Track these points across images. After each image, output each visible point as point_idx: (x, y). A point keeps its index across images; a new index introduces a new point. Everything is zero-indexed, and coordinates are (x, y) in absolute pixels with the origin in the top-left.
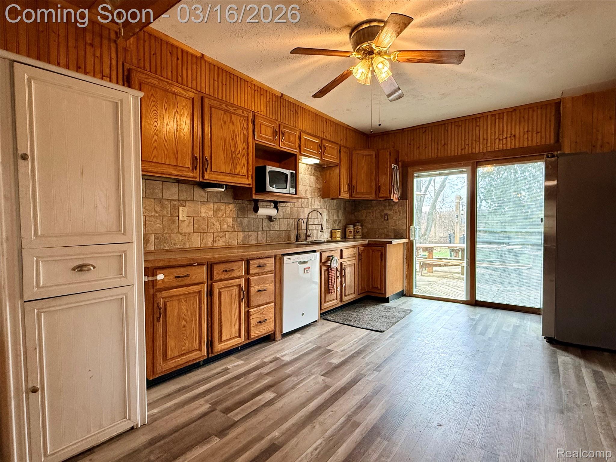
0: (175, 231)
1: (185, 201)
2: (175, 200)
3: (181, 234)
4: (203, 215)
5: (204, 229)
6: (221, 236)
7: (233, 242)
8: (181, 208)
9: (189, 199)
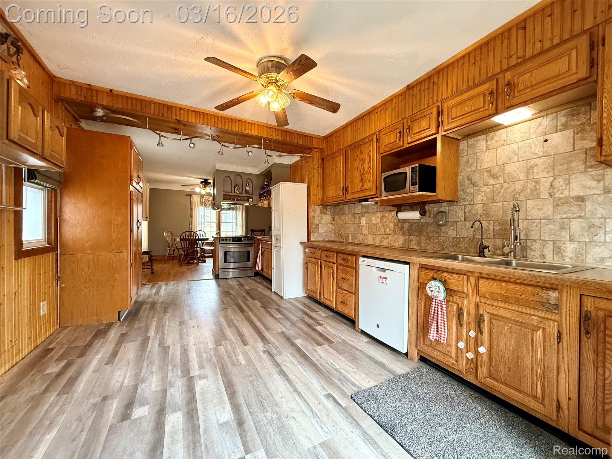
0: (360, 233)
1: (364, 213)
2: (360, 213)
3: (362, 234)
4: (374, 222)
5: (374, 232)
6: (385, 238)
7: (394, 244)
8: (362, 218)
9: (366, 211)
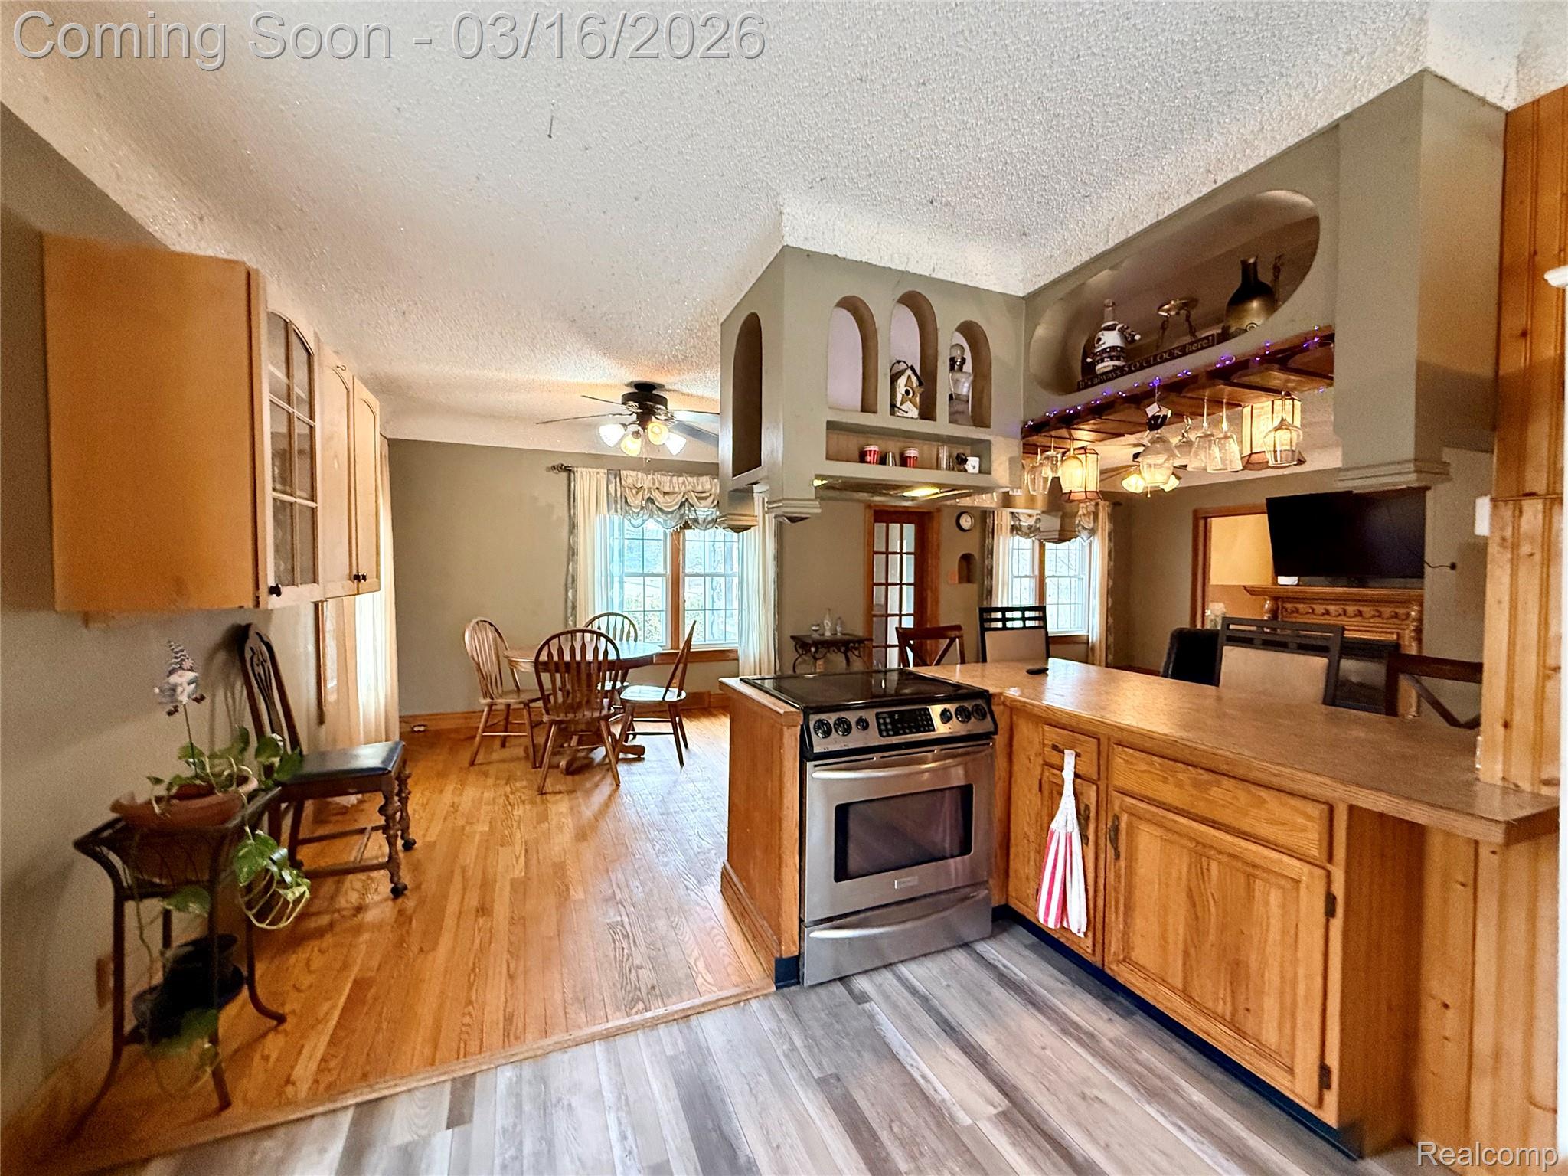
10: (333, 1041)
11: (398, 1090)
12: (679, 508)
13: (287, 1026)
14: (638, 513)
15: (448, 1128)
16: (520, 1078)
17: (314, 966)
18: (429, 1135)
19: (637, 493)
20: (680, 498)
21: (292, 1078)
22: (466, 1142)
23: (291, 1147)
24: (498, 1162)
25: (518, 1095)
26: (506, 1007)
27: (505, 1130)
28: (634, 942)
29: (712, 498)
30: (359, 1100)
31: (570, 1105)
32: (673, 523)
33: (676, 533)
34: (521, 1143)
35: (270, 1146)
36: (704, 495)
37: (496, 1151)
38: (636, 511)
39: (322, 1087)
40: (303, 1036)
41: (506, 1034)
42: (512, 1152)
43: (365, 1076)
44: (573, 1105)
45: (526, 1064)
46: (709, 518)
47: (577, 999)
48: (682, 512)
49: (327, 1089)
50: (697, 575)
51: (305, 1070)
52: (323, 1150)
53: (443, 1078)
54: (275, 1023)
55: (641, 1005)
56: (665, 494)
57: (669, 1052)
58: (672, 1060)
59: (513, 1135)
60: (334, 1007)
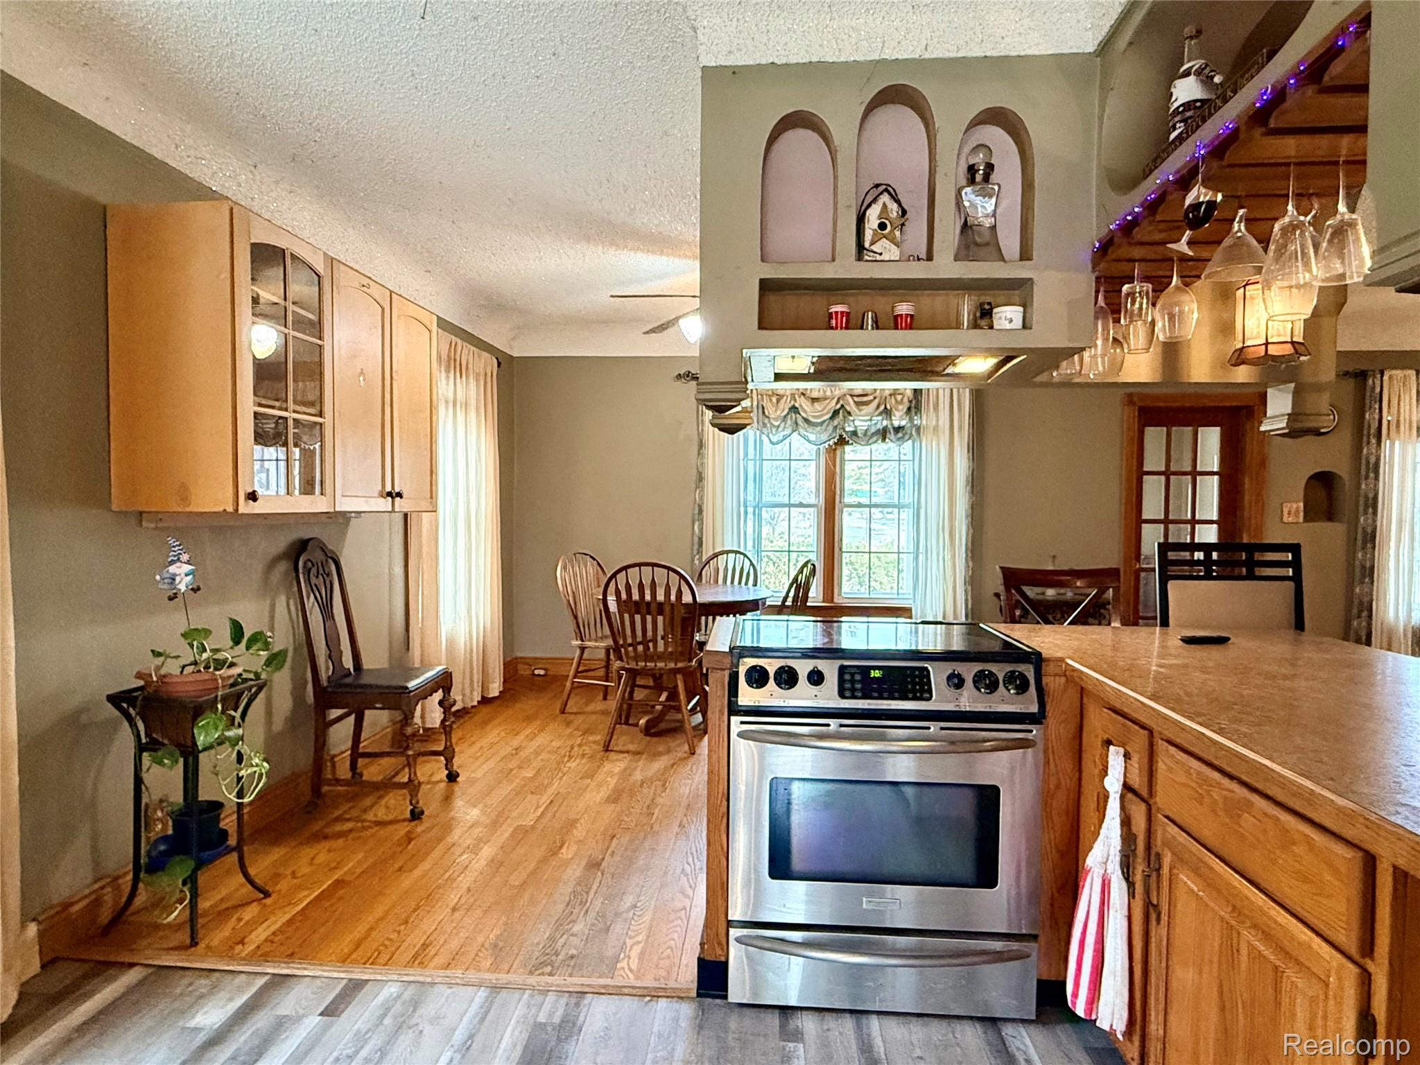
10: (290, 922)
11: (306, 973)
12: (832, 418)
13: (268, 901)
14: (778, 427)
15: (322, 1014)
16: (399, 997)
17: (317, 861)
18: (303, 1016)
19: (778, 401)
20: (832, 405)
21: (246, 940)
22: (325, 1029)
23: (214, 988)
24: (335, 1054)
25: (388, 1009)
26: (431, 934)
27: (358, 1031)
28: (587, 911)
29: (876, 401)
30: (276, 971)
31: (421, 1032)
32: (824, 436)
33: (832, 451)
34: (362, 1047)
35: (203, 983)
36: (865, 399)
37: (340, 1046)
38: (776, 424)
39: (259, 953)
40: (273, 913)
41: (415, 957)
42: (349, 1051)
43: (291, 955)
44: (425, 1032)
45: (413, 986)
46: (873, 430)
47: (496, 946)
48: (836, 422)
49: (262, 955)
50: (860, 505)
51: (259, 935)
52: (231, 999)
53: (342, 975)
54: (262, 896)
55: (549, 969)
56: (814, 400)
57: (542, 1018)
58: (540, 1027)
59: (361, 1039)
60: (306, 897)
